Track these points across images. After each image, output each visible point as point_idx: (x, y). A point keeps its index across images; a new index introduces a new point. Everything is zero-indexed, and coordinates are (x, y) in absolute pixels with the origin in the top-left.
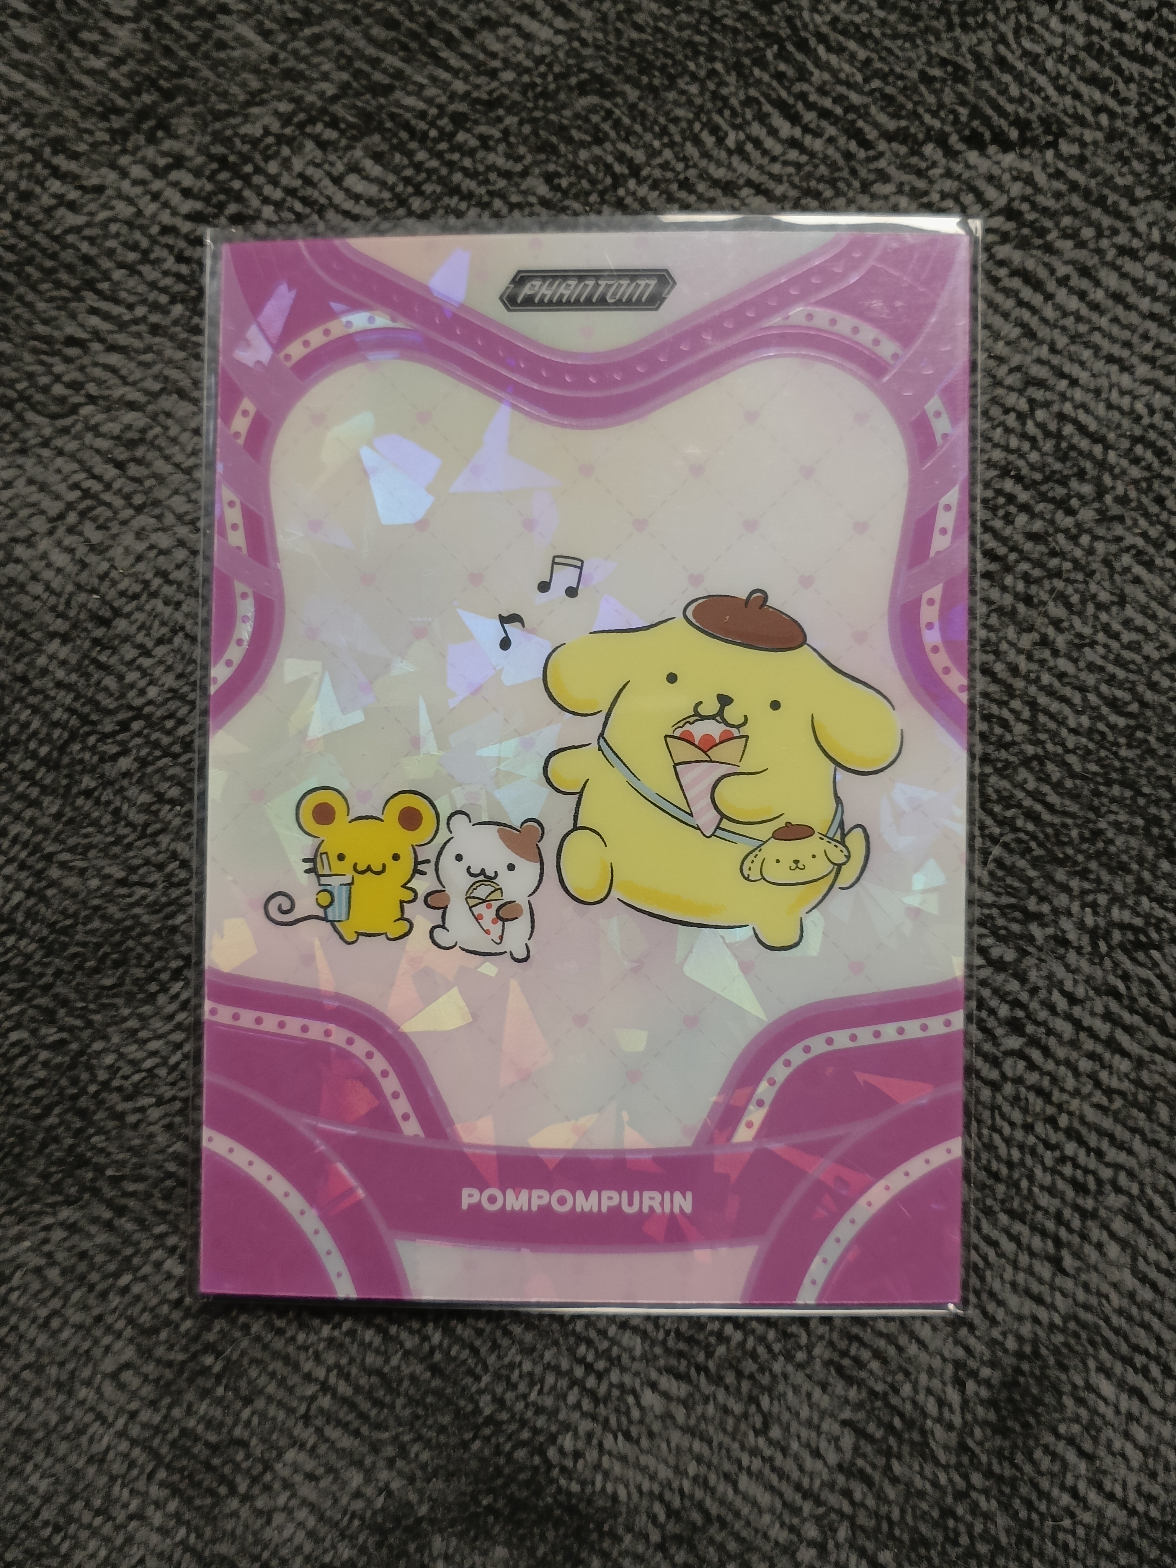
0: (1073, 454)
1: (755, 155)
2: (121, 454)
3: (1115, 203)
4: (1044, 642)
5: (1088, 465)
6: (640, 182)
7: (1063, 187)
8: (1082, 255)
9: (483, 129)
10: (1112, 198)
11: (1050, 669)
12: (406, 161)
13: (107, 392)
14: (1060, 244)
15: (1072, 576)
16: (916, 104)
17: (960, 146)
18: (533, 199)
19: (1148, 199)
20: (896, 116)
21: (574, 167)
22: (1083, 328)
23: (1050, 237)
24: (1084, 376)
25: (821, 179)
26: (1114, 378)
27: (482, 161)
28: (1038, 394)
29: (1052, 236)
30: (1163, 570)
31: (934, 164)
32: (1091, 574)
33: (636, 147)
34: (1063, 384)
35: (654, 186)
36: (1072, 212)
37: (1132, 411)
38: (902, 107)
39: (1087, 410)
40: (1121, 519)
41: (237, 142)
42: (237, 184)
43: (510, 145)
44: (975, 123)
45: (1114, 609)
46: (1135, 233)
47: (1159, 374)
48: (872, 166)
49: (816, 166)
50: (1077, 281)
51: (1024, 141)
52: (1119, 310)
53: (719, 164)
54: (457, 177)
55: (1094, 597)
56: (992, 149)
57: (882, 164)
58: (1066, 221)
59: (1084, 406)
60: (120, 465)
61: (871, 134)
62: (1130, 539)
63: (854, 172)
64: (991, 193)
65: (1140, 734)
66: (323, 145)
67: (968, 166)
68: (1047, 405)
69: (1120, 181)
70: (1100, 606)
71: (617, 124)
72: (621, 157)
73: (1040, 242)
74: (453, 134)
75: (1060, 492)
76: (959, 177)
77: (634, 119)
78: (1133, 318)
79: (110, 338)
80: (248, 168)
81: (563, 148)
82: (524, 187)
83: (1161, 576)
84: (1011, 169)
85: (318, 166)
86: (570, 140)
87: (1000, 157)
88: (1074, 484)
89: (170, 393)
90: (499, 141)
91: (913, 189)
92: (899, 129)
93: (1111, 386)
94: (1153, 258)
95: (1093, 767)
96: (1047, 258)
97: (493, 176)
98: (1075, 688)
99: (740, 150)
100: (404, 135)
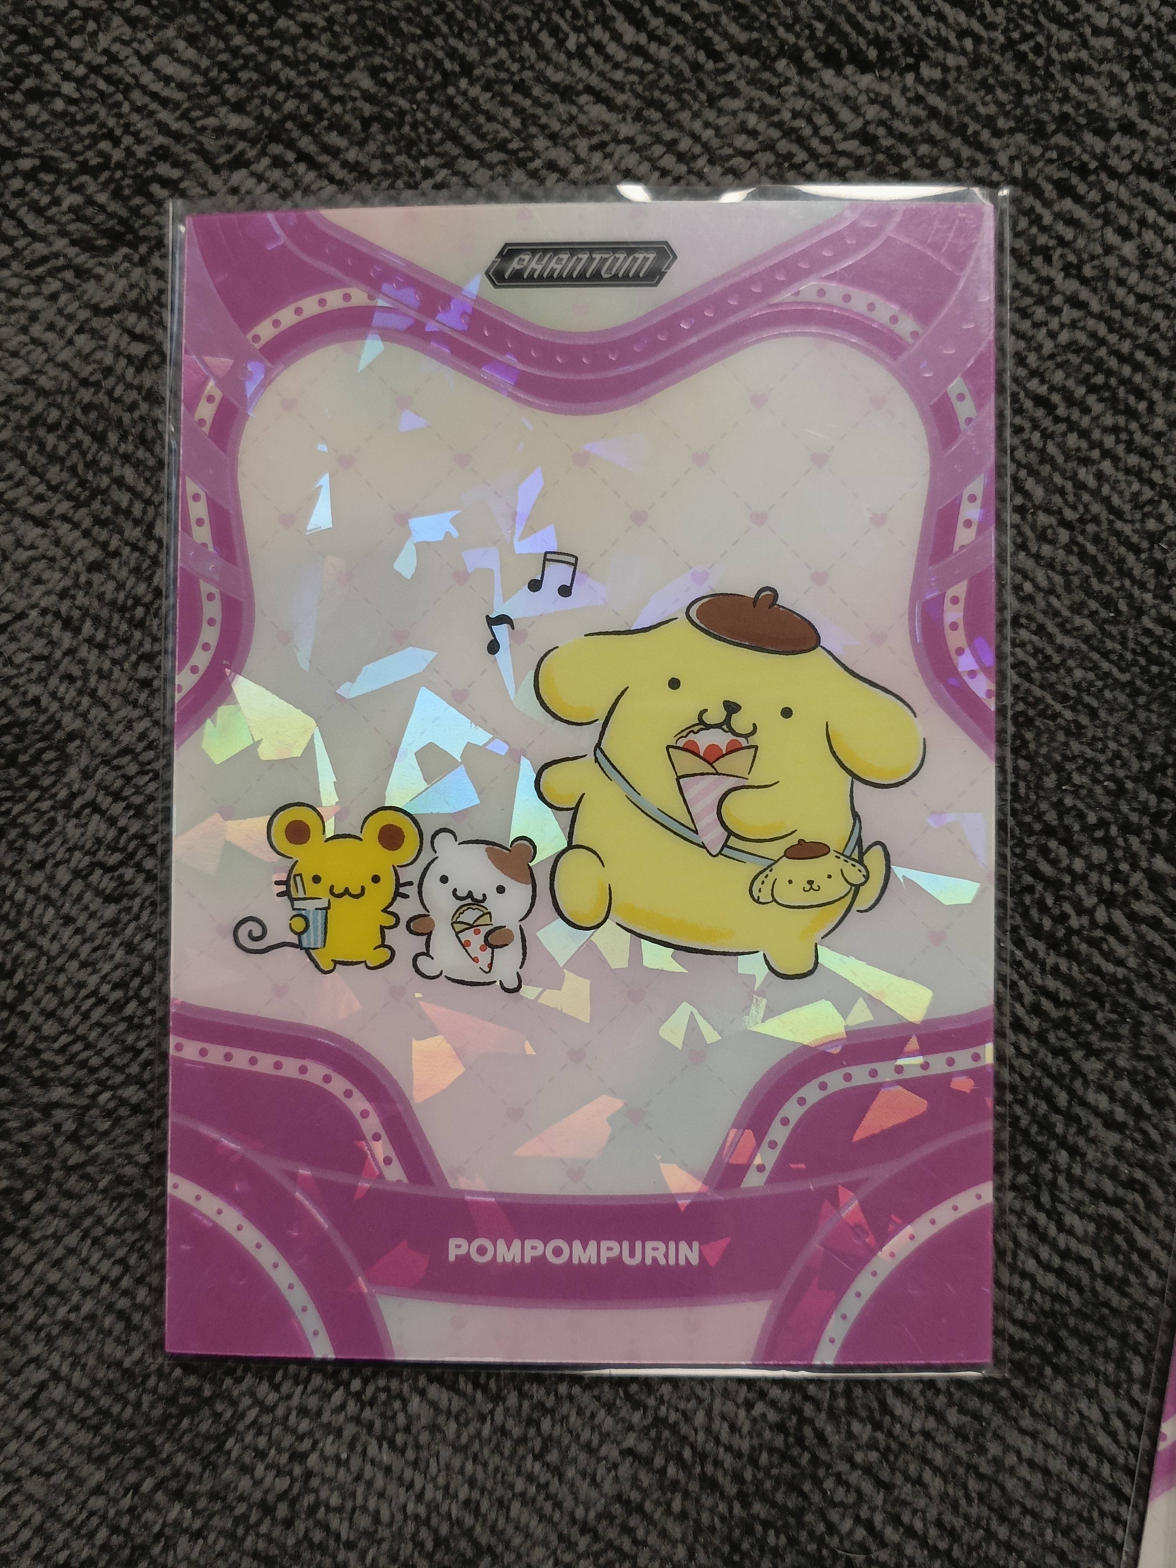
1: (597, 61)
3: (976, 133)
6: (472, 83)
7: (923, 114)
9: (305, 16)
10: (973, 127)
12: (222, 45)
16: (770, 15)
17: (815, 64)
18: (355, 93)
19: (1012, 131)
20: (747, 28)
21: (400, 61)
25: (666, 90)
27: (304, 50)
31: (787, 81)
33: (470, 45)
35: (487, 87)
36: (932, 141)
38: (755, 18)
41: (40, 13)
42: (36, 59)
43: (335, 35)
44: (832, 40)
48: (720, 79)
49: (661, 76)
51: (884, 62)
53: (558, 67)
54: (276, 65)
56: (849, 69)
57: (731, 76)
61: (721, 45)
63: (701, 85)
64: (845, 115)
66: (132, 21)
67: (823, 86)
69: (982, 110)
71: (450, 19)
72: (452, 54)
74: (272, 21)
76: (812, 97)
77: (468, 14)
80: (49, 42)
81: (390, 40)
82: (347, 80)
84: (868, 91)
85: (126, 43)
86: (398, 33)
87: (857, 77)
90: (324, 30)
91: (763, 106)
92: (750, 42)
97: (314, 66)
99: (580, 54)
100: (221, 18)
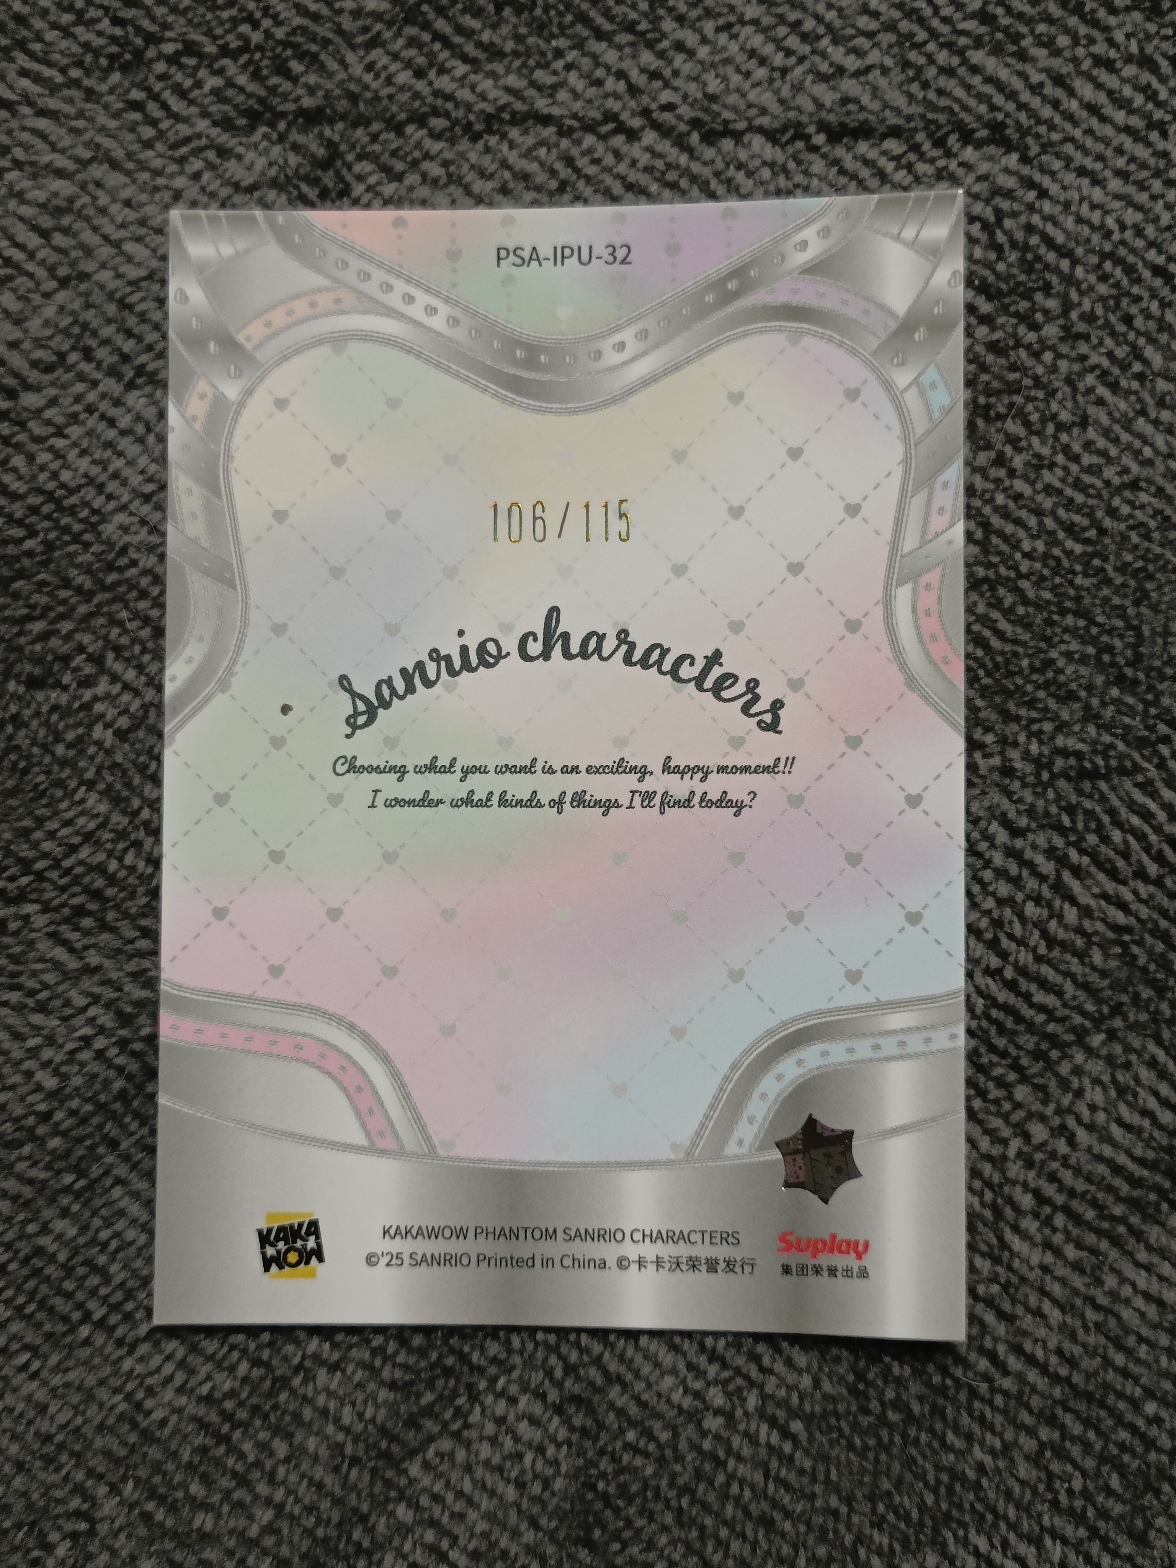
0: (1038, 266)
2: (46, 222)
4: (1000, 461)
5: (1055, 280)
8: (1056, 63)
11: (1005, 490)
13: (34, 158)
14: (1034, 52)
15: (1033, 393)
22: (1055, 137)
23: (1024, 43)
24: (1054, 189)
26: (1085, 192)
28: (1005, 205)
29: (1026, 42)
30: (1128, 392)
32: (1052, 393)
34: (1031, 195)
37: (1103, 225)
39: (1056, 224)
40: (1087, 337)
45: (1076, 431)
46: (1111, 42)
47: (1131, 190)
50: (1049, 90)
52: (1094, 122)
55: (1054, 416)
58: (1041, 28)
59: (1051, 219)
60: (45, 234)
62: (1094, 359)
65: (1096, 562)
68: (1014, 215)
70: (1061, 427)
73: (1015, 48)
75: (1023, 305)
78: (1108, 131)
79: (40, 102)
83: (1126, 399)
88: (1039, 297)
89: (101, 163)
93: (1082, 200)
94: (1129, 71)
95: (1047, 595)
96: (1019, 66)
98: (1031, 511)
